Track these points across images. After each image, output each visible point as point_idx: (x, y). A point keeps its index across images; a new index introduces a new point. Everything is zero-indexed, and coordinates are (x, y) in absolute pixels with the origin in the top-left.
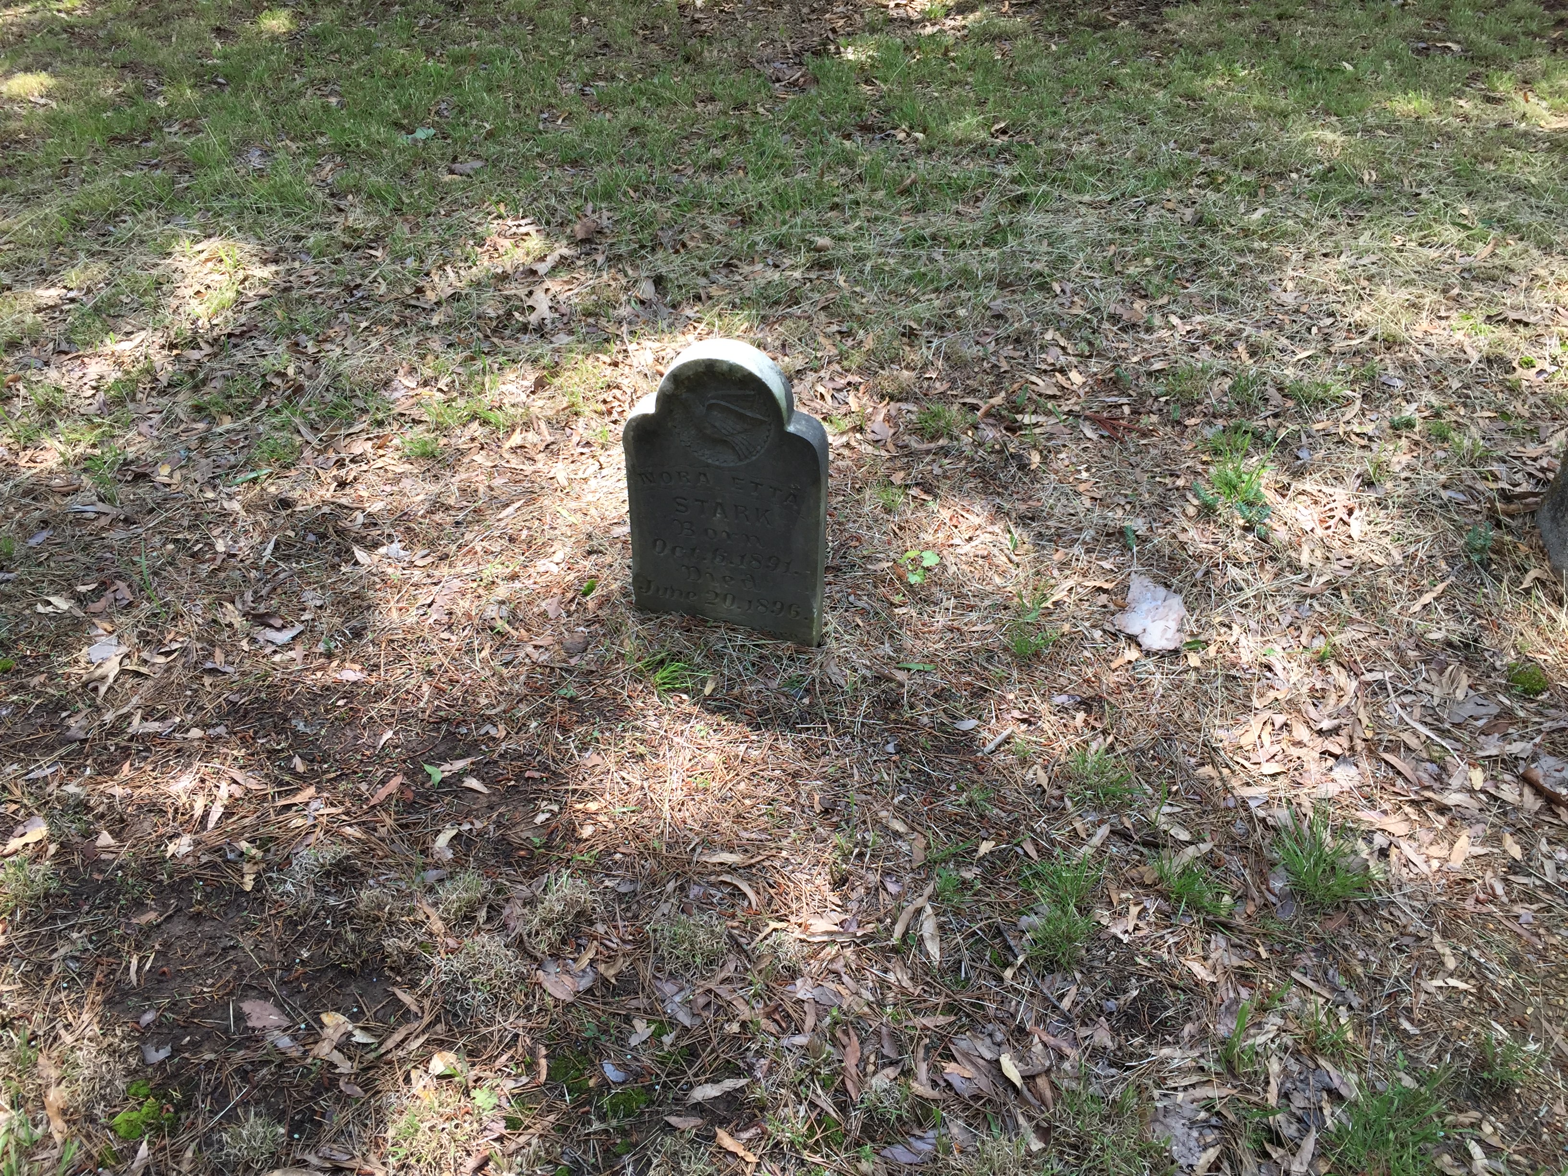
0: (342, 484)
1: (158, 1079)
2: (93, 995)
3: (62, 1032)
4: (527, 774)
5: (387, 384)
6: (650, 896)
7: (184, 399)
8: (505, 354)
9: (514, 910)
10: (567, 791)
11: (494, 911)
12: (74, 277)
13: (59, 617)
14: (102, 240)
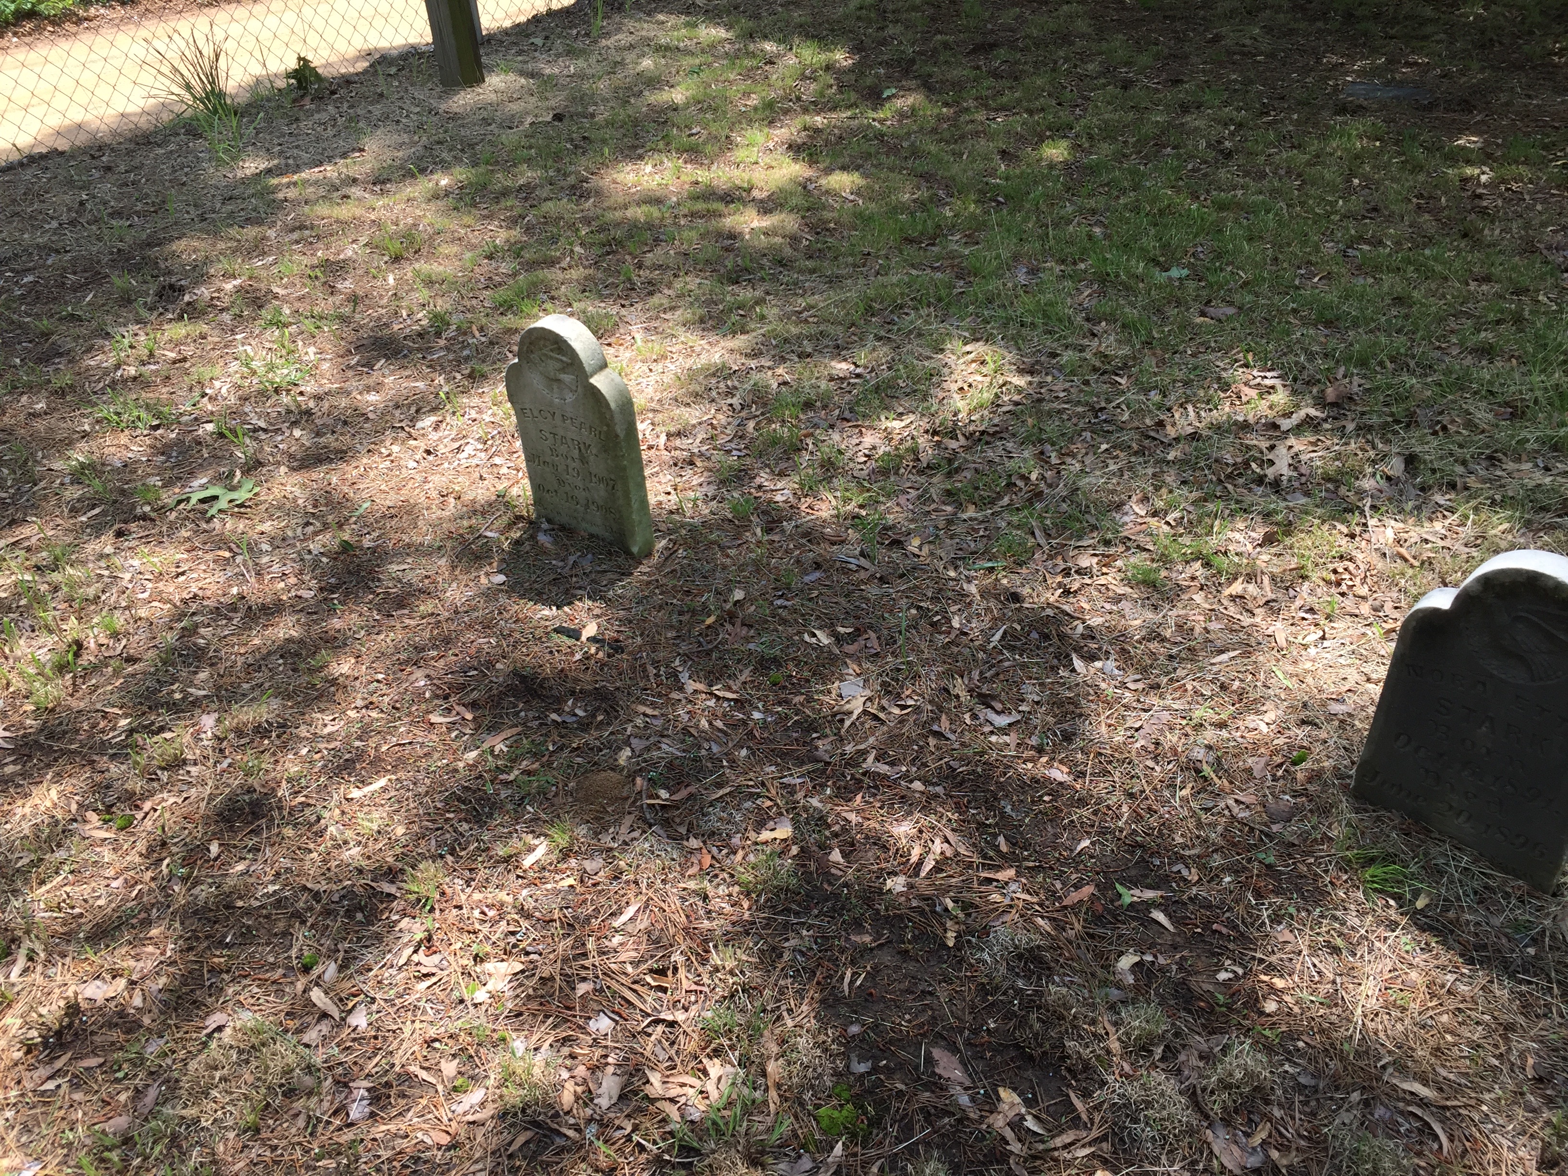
0: (1067, 592)
1: (857, 1090)
2: (812, 992)
3: (785, 1014)
4: (1215, 926)
5: (1119, 506)
6: (1331, 1098)
7: (938, 483)
8: (1237, 502)
9: (1189, 1059)
10: (1253, 958)
11: (1170, 1053)
12: (863, 357)
13: (818, 648)
14: (887, 327)
